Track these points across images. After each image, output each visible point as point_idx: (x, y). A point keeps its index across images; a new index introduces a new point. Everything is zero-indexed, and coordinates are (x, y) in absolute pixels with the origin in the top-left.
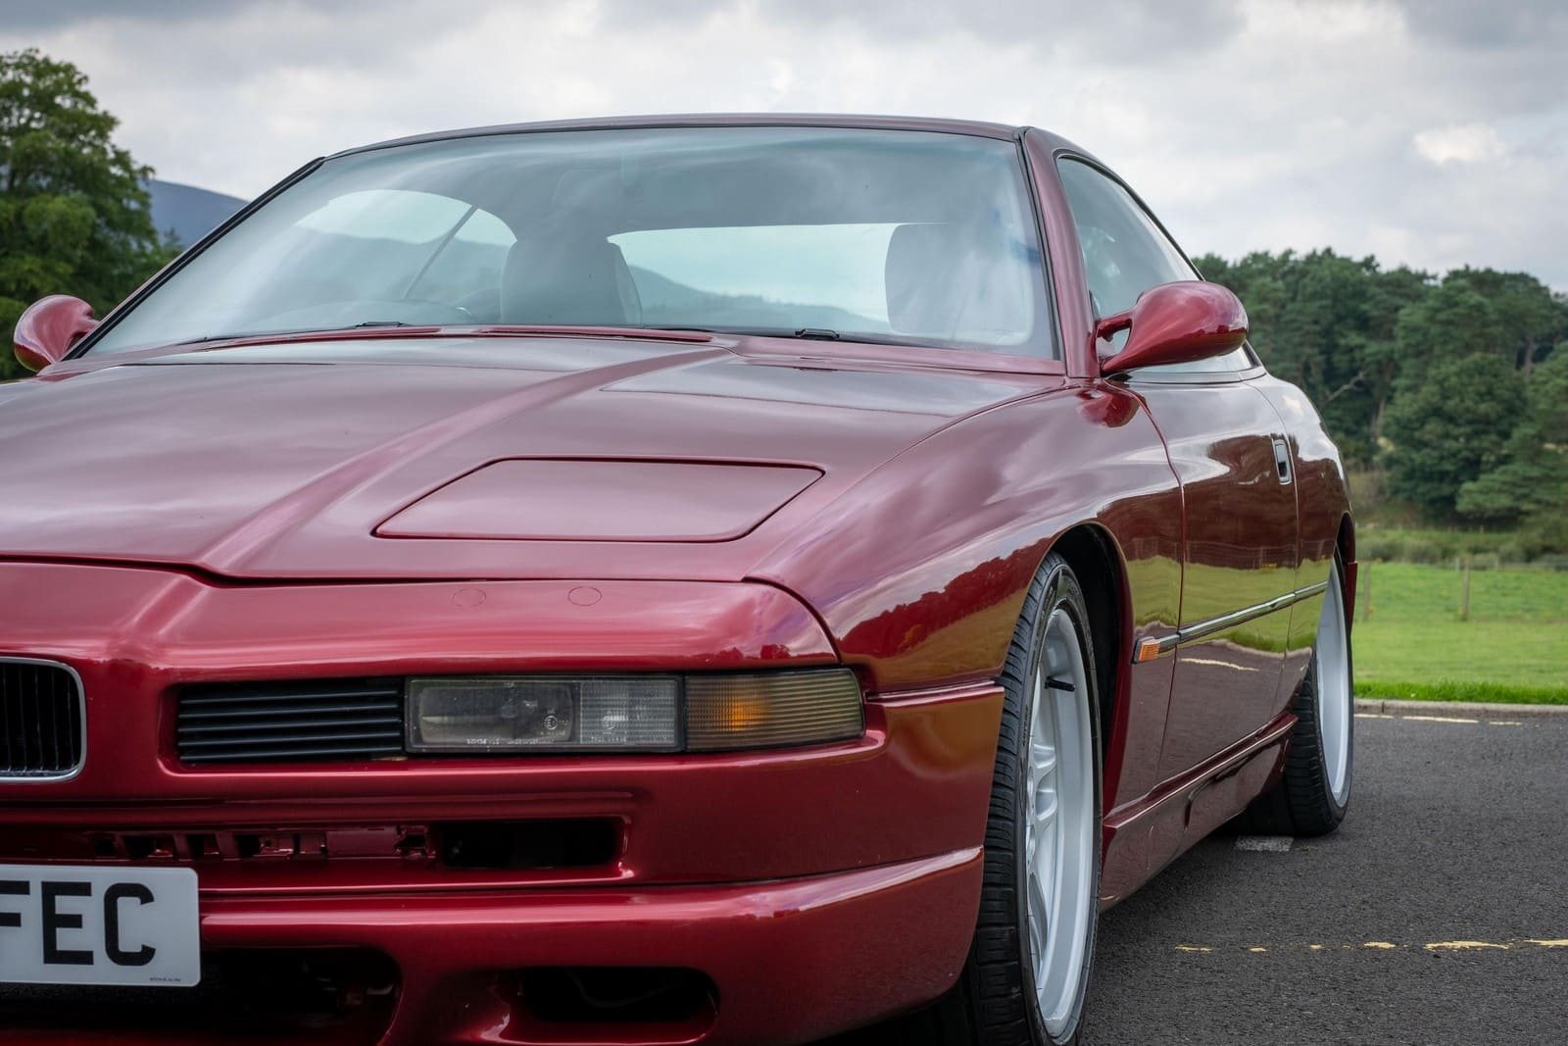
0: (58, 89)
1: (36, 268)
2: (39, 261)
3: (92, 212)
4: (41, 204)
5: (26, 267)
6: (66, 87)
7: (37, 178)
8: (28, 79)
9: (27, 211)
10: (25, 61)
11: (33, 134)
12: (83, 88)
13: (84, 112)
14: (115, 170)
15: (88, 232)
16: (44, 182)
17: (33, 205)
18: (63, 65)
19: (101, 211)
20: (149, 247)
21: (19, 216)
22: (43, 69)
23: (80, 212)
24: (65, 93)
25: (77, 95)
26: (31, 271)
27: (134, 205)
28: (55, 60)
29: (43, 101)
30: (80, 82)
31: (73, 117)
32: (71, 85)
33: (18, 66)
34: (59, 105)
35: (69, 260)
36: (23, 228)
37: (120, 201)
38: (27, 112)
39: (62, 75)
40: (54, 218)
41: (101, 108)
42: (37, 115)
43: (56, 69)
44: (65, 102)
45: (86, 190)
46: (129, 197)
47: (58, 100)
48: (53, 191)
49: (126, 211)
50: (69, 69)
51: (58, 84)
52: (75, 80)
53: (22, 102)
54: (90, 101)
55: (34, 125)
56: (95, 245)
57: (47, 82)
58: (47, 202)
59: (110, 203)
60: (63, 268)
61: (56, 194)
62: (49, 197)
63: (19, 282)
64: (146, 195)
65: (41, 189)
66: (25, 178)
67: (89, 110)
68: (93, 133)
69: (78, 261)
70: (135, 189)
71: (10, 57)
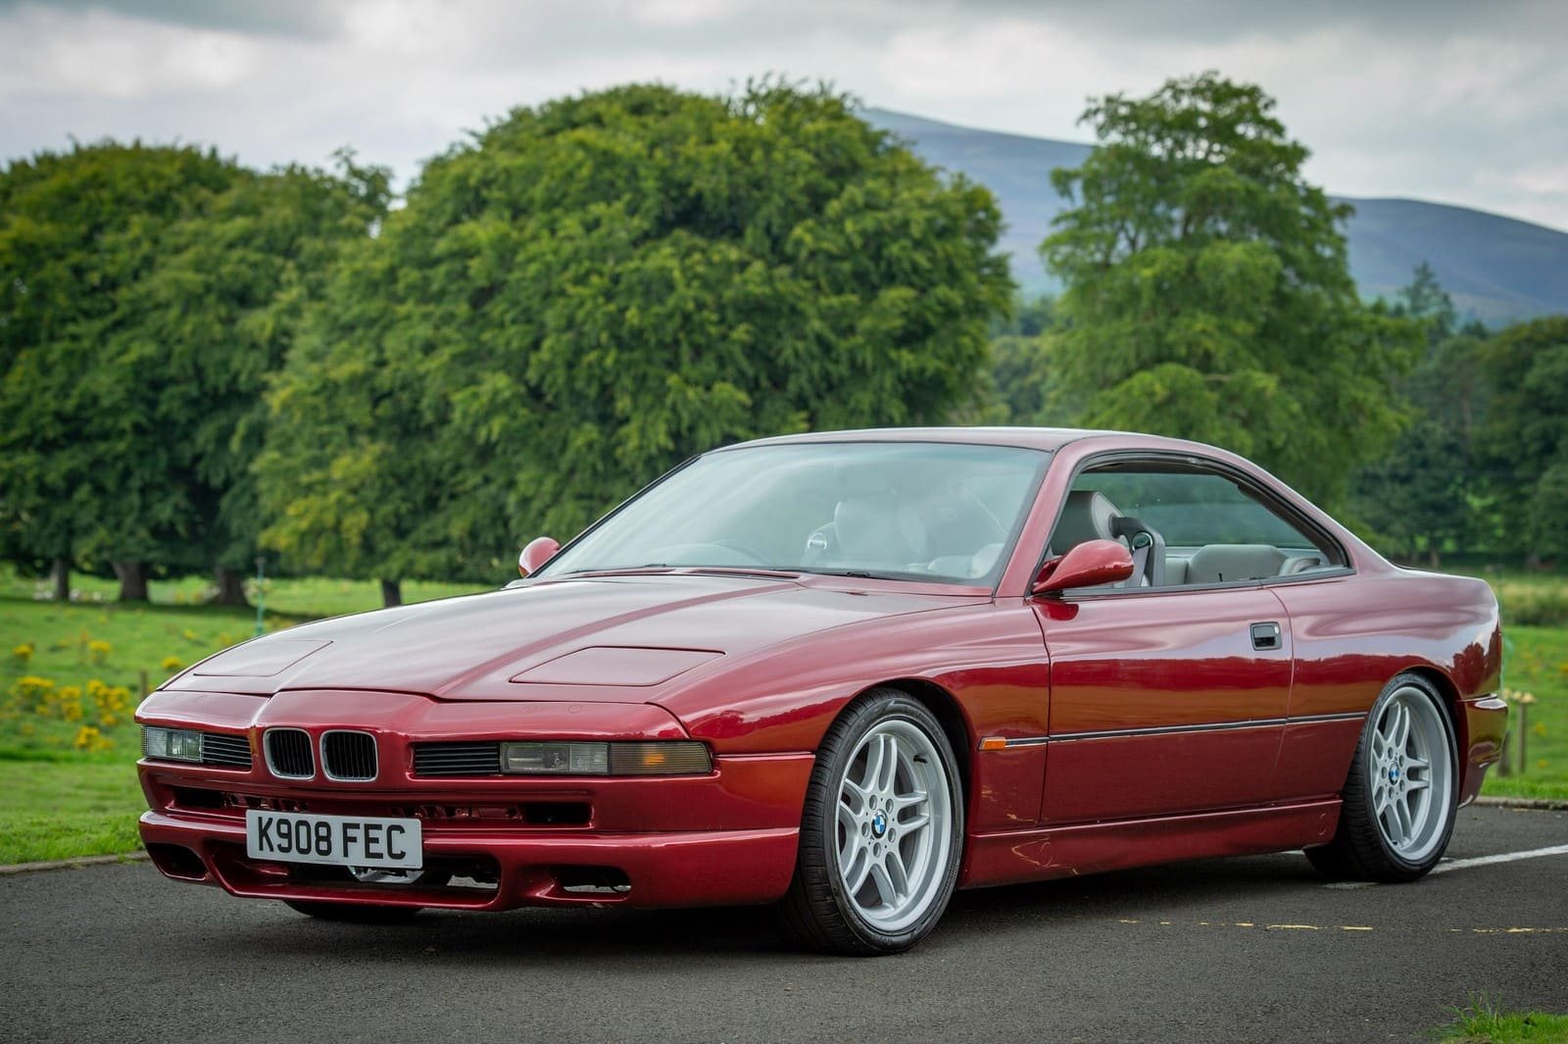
0: (1240, 116)
1: (1210, 328)
2: (1214, 320)
3: (1276, 261)
4: (1218, 253)
5: (1199, 327)
6: (1248, 116)
7: (1216, 221)
8: (1205, 106)
9: (1200, 264)
10: (1203, 85)
11: (1209, 171)
12: (1269, 114)
13: (1269, 144)
14: (1304, 210)
15: (1271, 284)
16: (1223, 227)
17: (1206, 254)
18: (1247, 88)
19: (1289, 260)
20: (1346, 301)
21: (1191, 269)
22: (1222, 93)
23: (1262, 261)
24: (1249, 121)
25: (1261, 122)
26: (1204, 332)
27: (1328, 252)
28: (1237, 82)
29: (1222, 131)
30: (1266, 106)
31: (1256, 148)
32: (1256, 111)
33: (1196, 92)
34: (1242, 136)
35: (1250, 319)
36: (1197, 281)
37: (1311, 248)
38: (1204, 144)
39: (1245, 100)
40: (1232, 270)
41: (1289, 138)
42: (1217, 147)
43: (1238, 93)
44: (1247, 131)
45: (1271, 233)
46: (1323, 243)
47: (1240, 129)
48: (1232, 238)
49: (1318, 259)
50: (1253, 93)
51: (1240, 111)
52: (1261, 104)
53: (1199, 133)
54: (1277, 128)
55: (1214, 159)
56: (1281, 299)
57: (1226, 111)
58: (1225, 250)
59: (1299, 251)
60: (1241, 327)
61: (1234, 241)
62: (1226, 244)
63: (1190, 345)
64: (1342, 239)
65: (1219, 236)
66: (1202, 222)
67: (1277, 141)
68: (1281, 167)
69: (1262, 319)
70: (1330, 232)
71: (1185, 81)
